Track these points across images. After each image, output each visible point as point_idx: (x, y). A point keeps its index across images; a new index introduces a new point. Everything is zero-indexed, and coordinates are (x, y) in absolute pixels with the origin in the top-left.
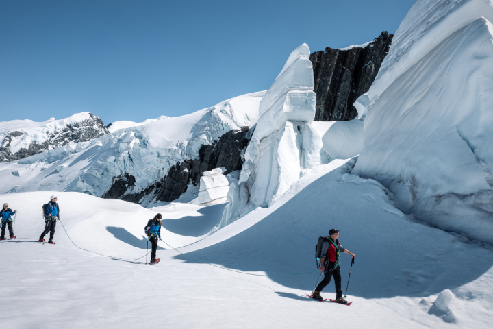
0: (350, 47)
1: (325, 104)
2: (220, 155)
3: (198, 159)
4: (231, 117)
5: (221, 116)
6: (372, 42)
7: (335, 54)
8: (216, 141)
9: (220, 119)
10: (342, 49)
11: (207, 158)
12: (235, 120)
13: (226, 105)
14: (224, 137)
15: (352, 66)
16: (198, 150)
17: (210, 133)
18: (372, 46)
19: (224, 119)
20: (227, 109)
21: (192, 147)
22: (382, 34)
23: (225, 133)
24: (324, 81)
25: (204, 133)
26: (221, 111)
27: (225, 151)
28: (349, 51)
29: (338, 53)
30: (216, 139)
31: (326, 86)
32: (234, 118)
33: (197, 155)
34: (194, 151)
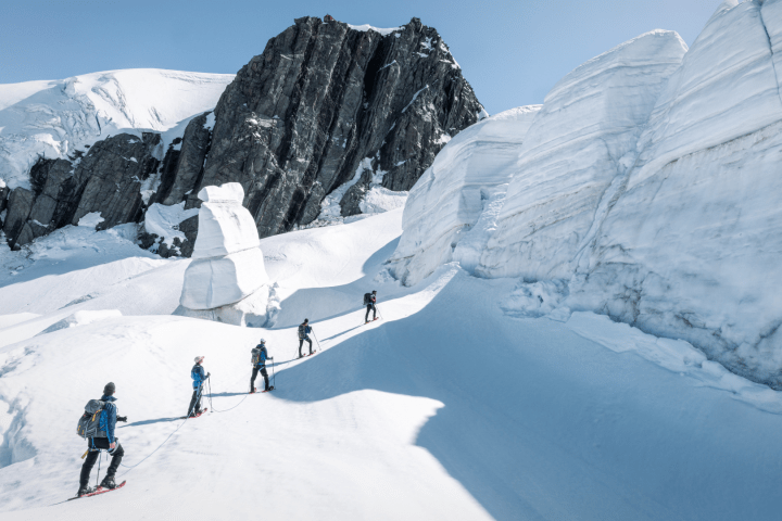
0: (365, 28)
1: (320, 116)
2: (89, 186)
3: (28, 187)
4: (122, 108)
5: (94, 98)
6: (397, 29)
7: (341, 31)
8: (79, 154)
9: (91, 106)
10: (352, 27)
11: (53, 188)
12: (130, 116)
13: (105, 79)
14: (101, 148)
15: (364, 60)
16: (28, 168)
17: (63, 132)
18: (398, 35)
19: (103, 108)
20: (110, 87)
21: (10, 158)
22: (413, 20)
23: (103, 138)
24: (319, 74)
25: (47, 131)
26: (94, 90)
27: (104, 178)
28: (362, 33)
29: (345, 31)
30: (80, 148)
31: (322, 85)
32: (127, 109)
33: (26, 178)
34: (18, 167)
